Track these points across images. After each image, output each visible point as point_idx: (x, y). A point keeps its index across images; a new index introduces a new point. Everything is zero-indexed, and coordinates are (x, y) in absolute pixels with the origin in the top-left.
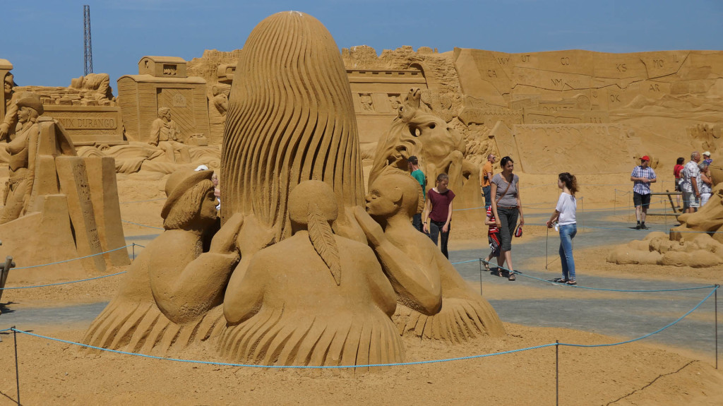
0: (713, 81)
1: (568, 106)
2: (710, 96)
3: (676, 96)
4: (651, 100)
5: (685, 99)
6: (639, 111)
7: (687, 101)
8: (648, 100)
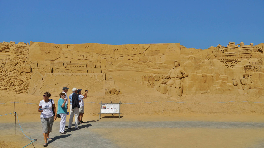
0: (160, 56)
1: (82, 66)
2: (158, 63)
3: (141, 63)
4: (128, 64)
5: (145, 64)
6: (120, 68)
7: (146, 65)
8: (126, 64)
